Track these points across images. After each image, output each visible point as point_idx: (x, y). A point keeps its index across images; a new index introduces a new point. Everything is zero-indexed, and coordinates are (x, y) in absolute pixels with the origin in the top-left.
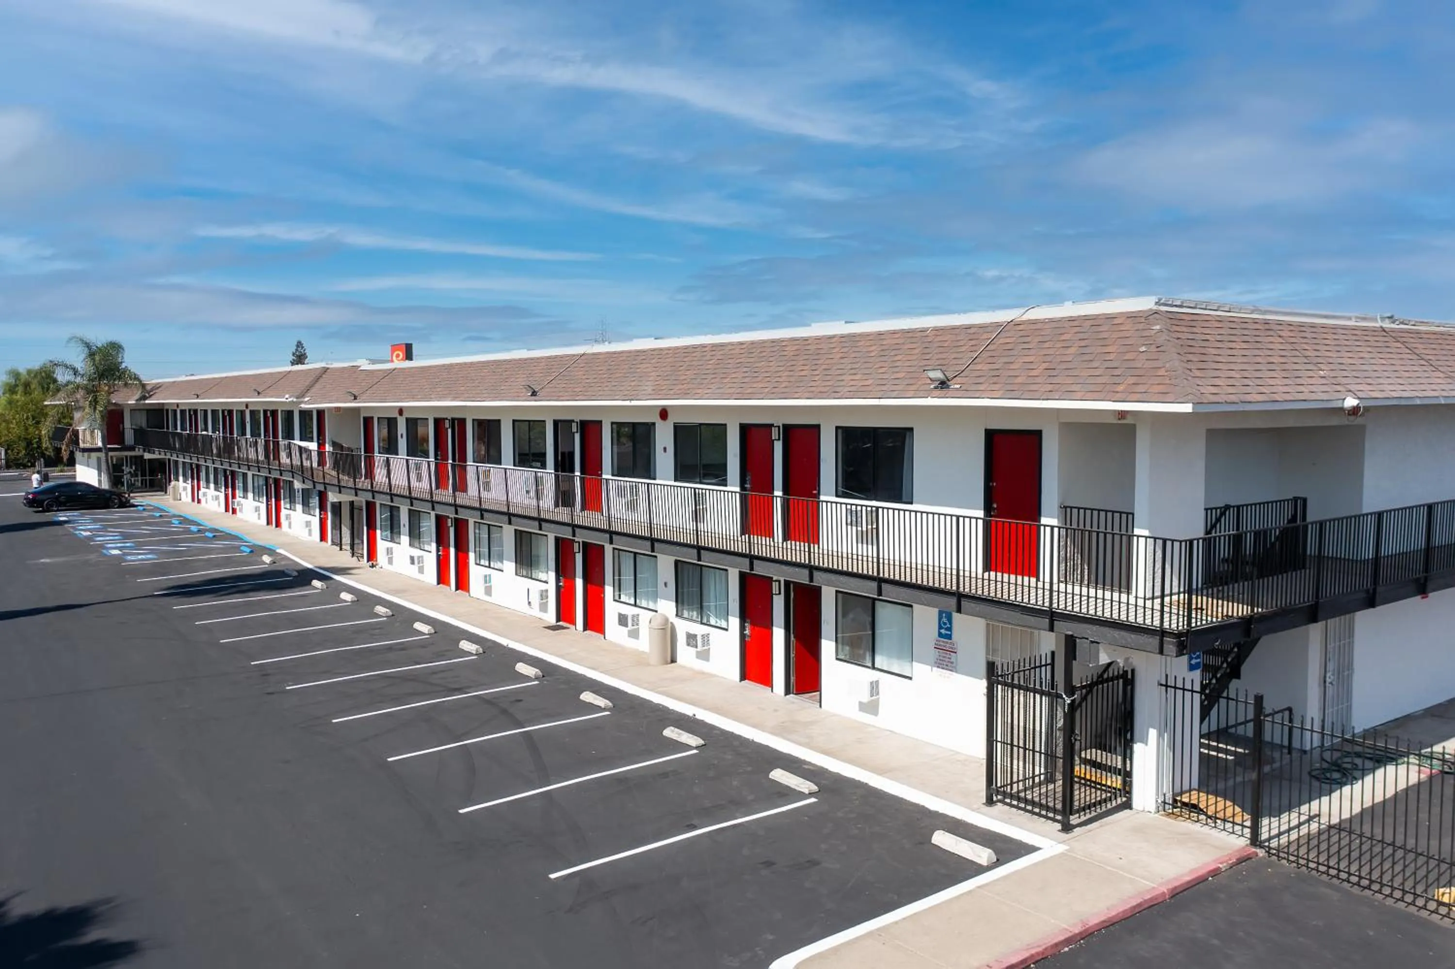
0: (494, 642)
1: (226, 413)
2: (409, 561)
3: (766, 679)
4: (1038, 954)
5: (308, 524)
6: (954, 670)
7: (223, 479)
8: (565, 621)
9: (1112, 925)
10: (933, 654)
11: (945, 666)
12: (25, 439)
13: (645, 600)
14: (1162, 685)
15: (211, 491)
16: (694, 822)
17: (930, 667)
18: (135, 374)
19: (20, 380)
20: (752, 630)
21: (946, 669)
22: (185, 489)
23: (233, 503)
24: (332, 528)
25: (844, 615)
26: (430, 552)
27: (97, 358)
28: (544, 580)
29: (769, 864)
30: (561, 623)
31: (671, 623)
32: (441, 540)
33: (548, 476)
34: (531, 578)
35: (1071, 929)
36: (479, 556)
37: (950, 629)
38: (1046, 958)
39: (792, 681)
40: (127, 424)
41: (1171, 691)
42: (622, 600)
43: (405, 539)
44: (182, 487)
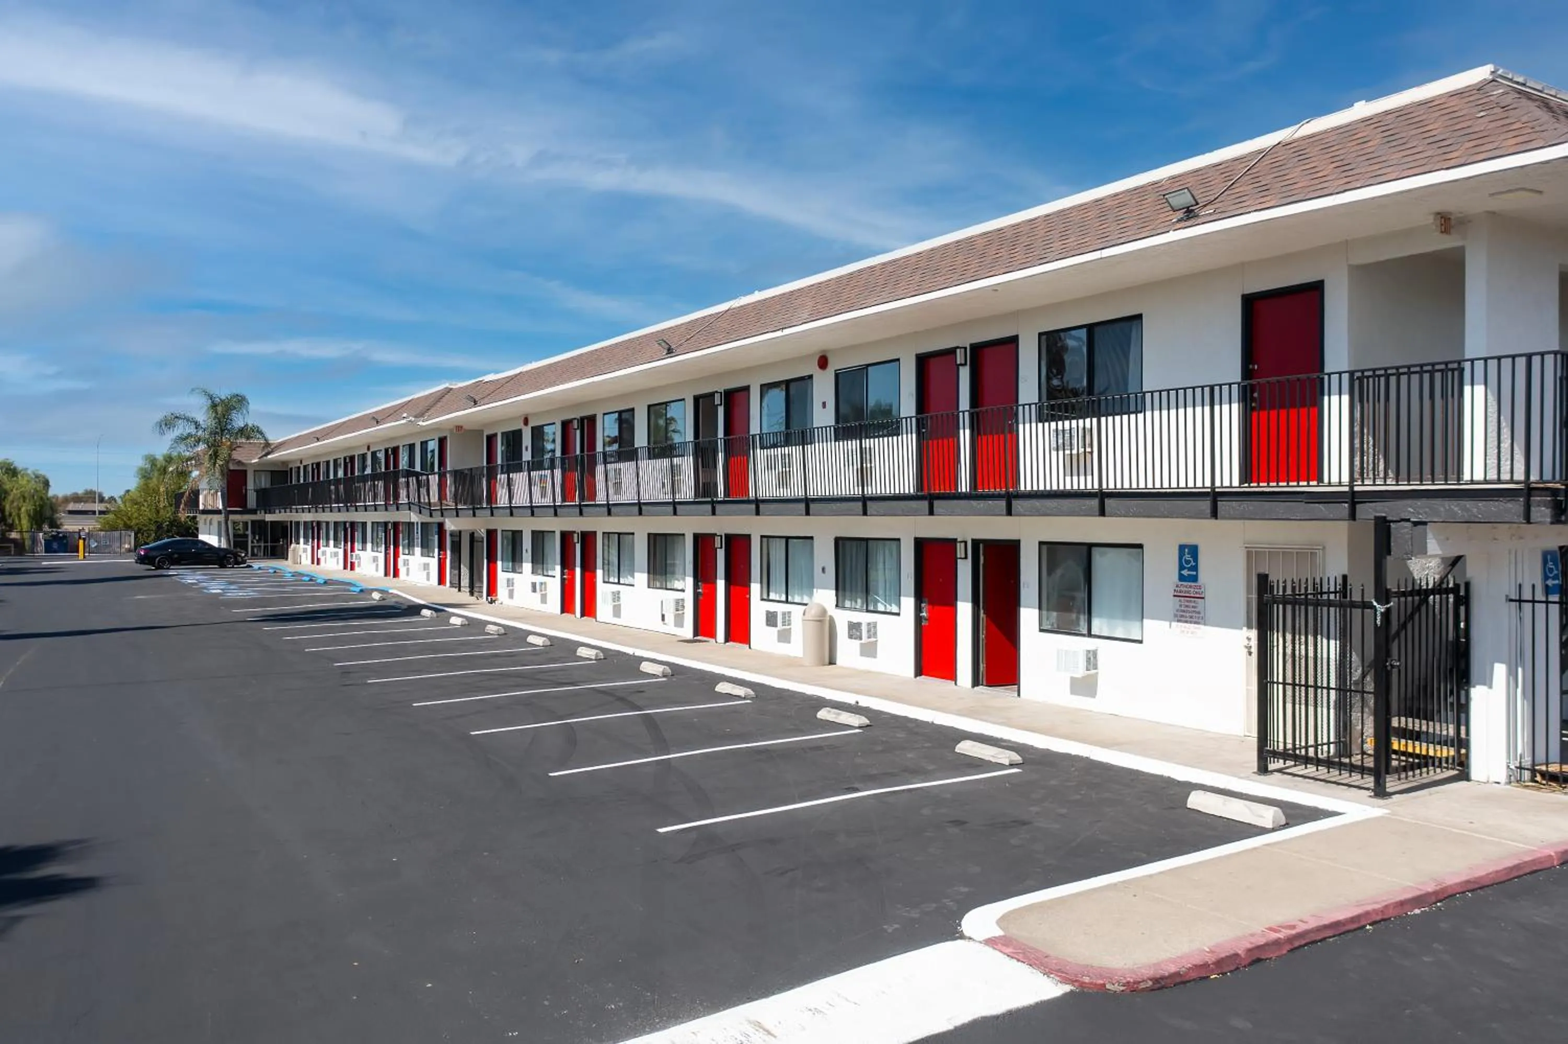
0: (619, 652)
1: (348, 460)
2: (530, 587)
3: (948, 671)
4: (1375, 911)
5: (426, 566)
6: (1202, 621)
7: (343, 533)
8: (704, 635)
9: (1480, 888)
10: (1172, 603)
11: (1188, 619)
12: (156, 522)
13: (798, 594)
14: (1511, 600)
15: (331, 549)
16: (856, 785)
17: (1168, 623)
18: (258, 427)
19: (156, 466)
20: (929, 612)
21: (1191, 622)
22: (305, 551)
23: (352, 556)
24: (451, 568)
25: (1050, 572)
26: (554, 577)
27: (219, 409)
28: (680, 588)
29: (958, 823)
30: (699, 638)
31: (831, 617)
32: (566, 563)
33: (687, 464)
34: (667, 589)
35: (1420, 887)
36: (607, 573)
37: (1195, 568)
38: (1389, 919)
39: (981, 669)
40: (250, 485)
41: (1527, 607)
42: (771, 598)
43: (527, 566)
44: (301, 551)
